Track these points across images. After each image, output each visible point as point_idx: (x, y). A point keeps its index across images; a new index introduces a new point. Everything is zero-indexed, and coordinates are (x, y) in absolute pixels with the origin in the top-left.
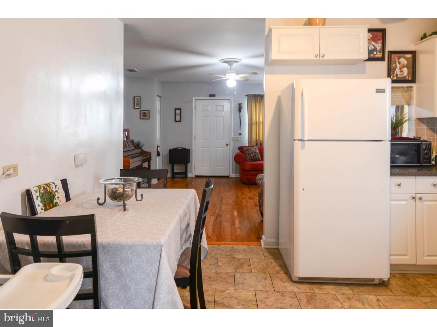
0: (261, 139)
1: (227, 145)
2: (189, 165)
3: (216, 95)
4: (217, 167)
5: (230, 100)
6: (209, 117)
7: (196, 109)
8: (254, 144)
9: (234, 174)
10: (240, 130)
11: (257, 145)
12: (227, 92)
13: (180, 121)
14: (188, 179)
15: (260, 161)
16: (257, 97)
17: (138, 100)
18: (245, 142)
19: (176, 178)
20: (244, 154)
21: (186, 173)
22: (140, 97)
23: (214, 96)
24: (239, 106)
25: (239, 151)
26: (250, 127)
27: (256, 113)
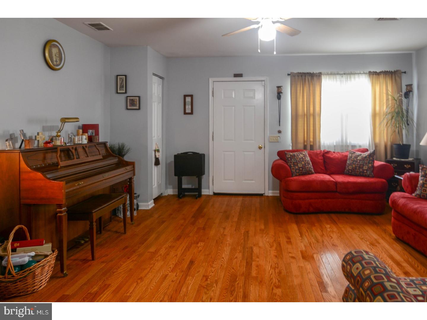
0: (312, 140)
1: (260, 148)
2: (204, 178)
3: (243, 75)
4: (245, 180)
5: (263, 82)
6: (233, 108)
7: (214, 96)
8: (301, 146)
9: (270, 191)
10: (280, 125)
11: (305, 148)
12: (259, 51)
13: (192, 113)
14: (203, 199)
15: (312, 173)
16: (305, 76)
17: (123, 80)
18: (287, 144)
19: (184, 196)
20: (287, 163)
21: (199, 190)
22: (126, 76)
23: (240, 75)
24: (278, 90)
25: (278, 158)
26: (294, 122)
27: (303, 101)
